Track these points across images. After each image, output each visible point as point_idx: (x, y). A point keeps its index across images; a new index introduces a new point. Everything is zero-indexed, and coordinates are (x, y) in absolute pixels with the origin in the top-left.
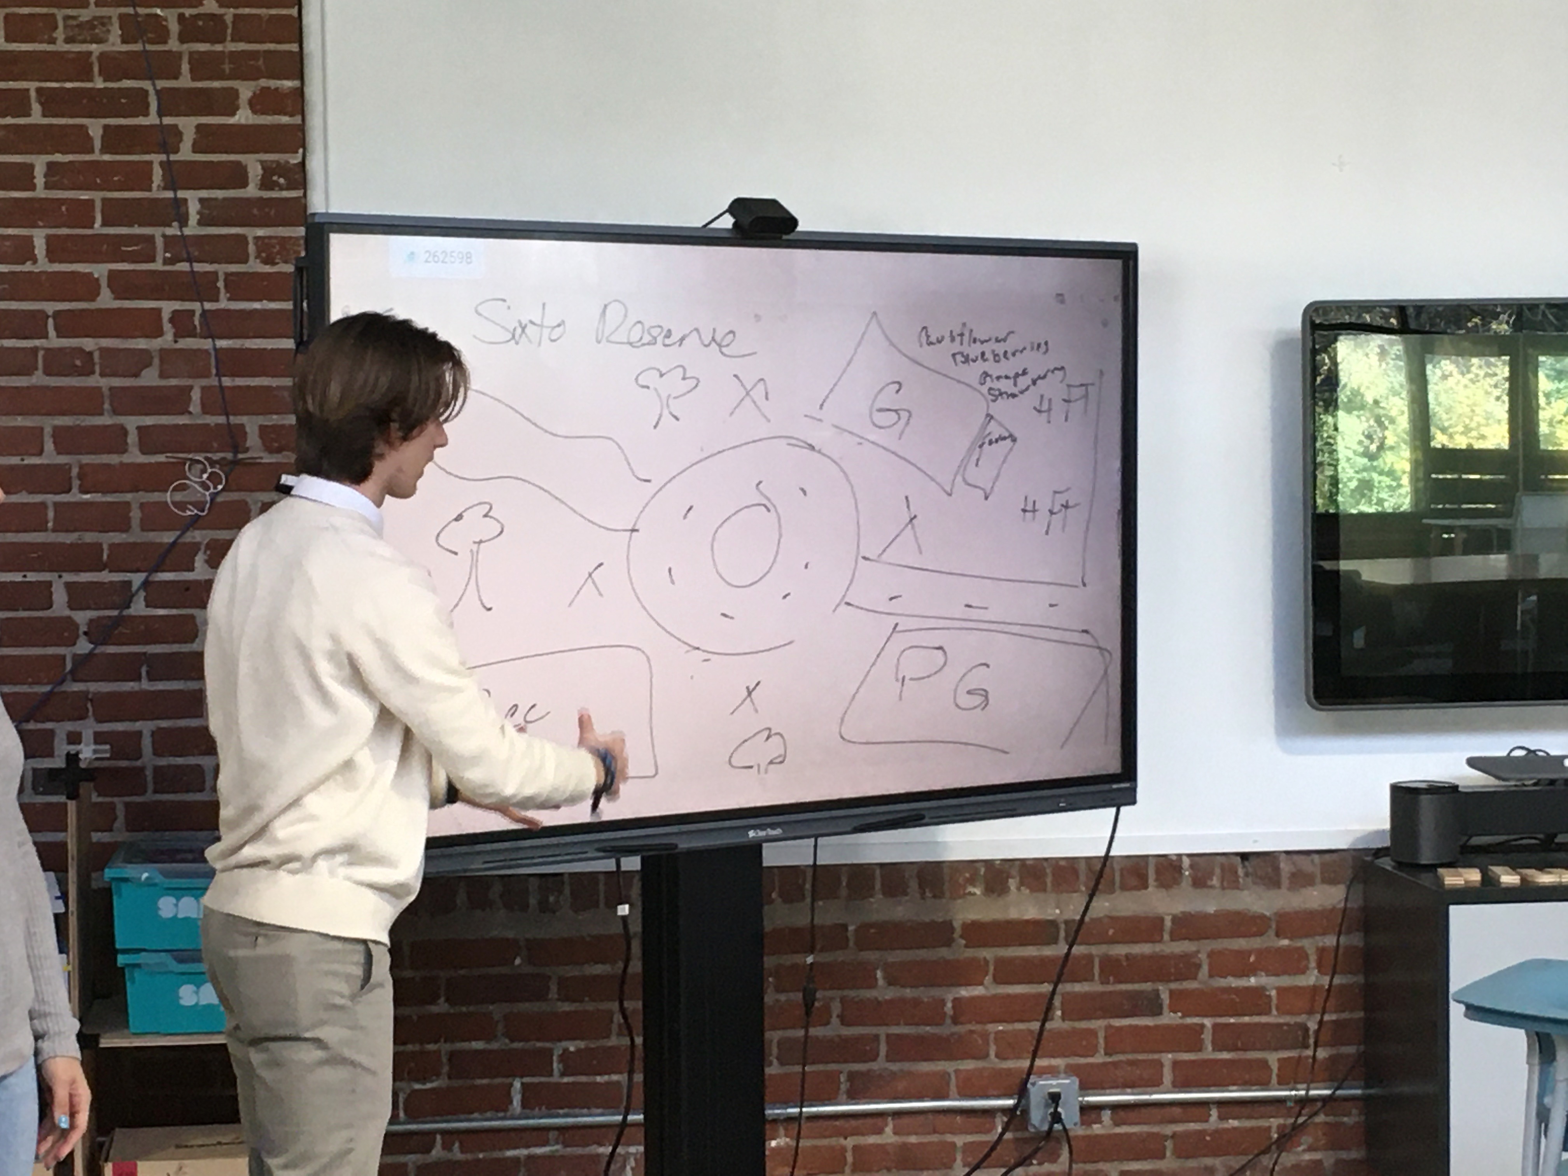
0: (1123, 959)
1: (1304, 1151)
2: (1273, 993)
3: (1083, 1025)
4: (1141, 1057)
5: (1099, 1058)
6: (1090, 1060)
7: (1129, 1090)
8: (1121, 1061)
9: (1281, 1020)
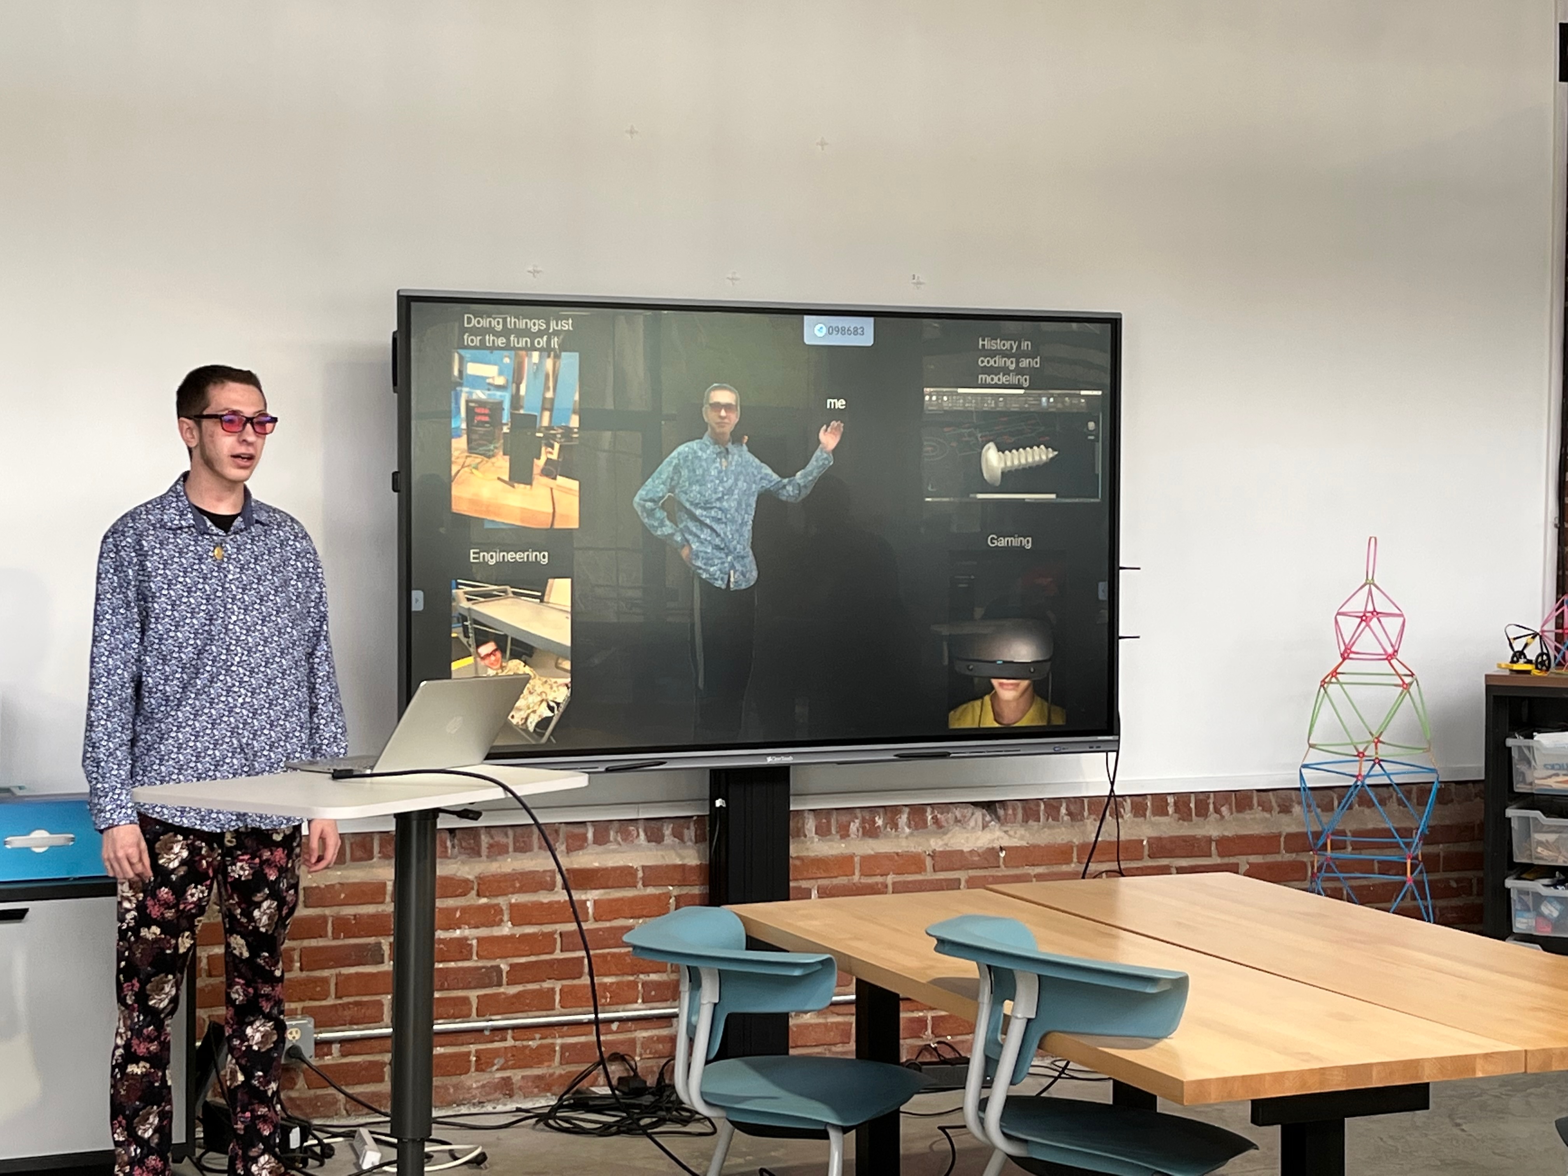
0: (352, 917)
1: (498, 1070)
2: (474, 942)
3: (318, 974)
4: (365, 999)
5: (330, 1001)
6: (324, 1003)
7: (355, 1027)
8: (349, 1003)
9: (480, 964)
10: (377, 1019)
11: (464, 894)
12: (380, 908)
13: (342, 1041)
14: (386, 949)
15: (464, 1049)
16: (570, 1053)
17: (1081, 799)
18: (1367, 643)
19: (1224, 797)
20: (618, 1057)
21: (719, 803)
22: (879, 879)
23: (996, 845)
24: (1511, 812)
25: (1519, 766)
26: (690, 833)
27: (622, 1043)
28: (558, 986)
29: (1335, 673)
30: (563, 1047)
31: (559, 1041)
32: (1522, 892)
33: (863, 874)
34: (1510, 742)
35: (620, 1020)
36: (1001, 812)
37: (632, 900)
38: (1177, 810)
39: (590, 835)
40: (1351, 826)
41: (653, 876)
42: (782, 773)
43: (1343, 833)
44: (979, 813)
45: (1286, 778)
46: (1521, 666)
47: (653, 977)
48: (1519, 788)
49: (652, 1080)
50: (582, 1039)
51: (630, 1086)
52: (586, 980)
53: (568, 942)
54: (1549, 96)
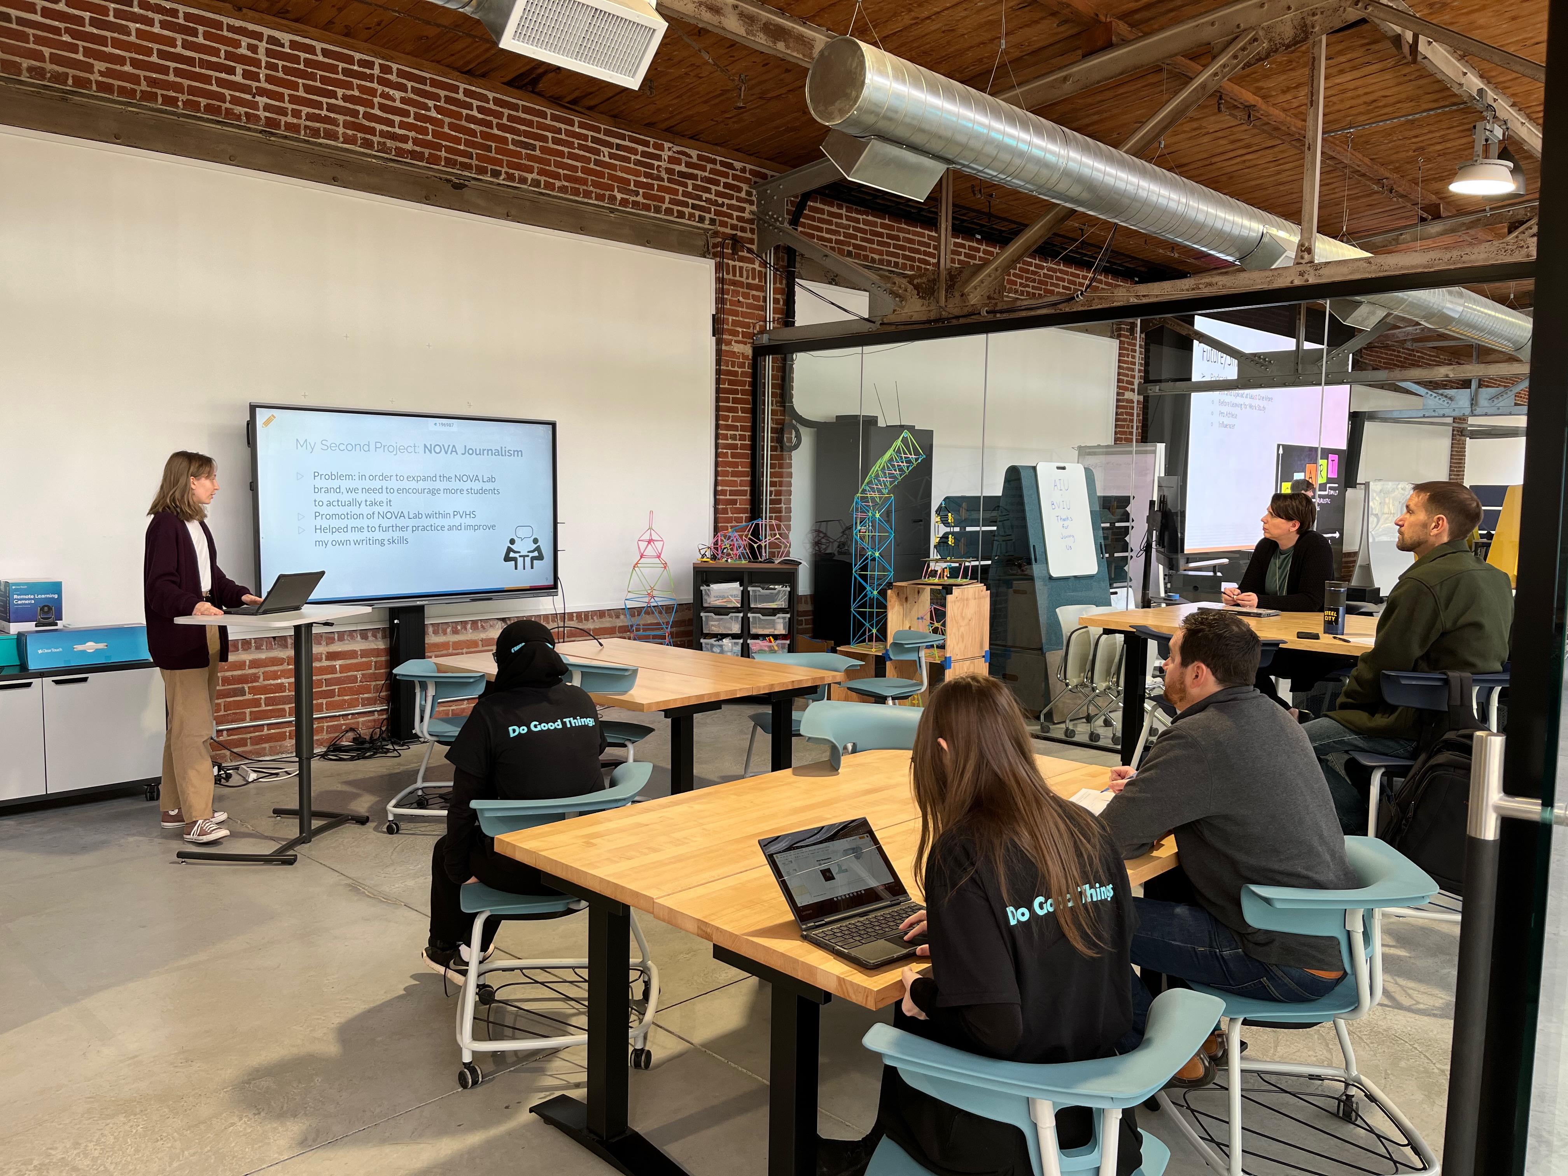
10: (243, 720)
12: (244, 672)
13: (228, 730)
14: (247, 689)
15: (283, 730)
16: (331, 729)
18: (650, 551)
19: (594, 613)
20: (352, 730)
21: (396, 621)
22: (460, 651)
24: (702, 614)
25: (705, 597)
26: (379, 635)
27: (352, 723)
28: (324, 701)
29: (637, 563)
30: (328, 727)
31: (326, 724)
32: (706, 644)
33: (454, 649)
34: (702, 588)
35: (352, 714)
37: (356, 664)
40: (642, 622)
41: (365, 653)
42: (421, 608)
43: (639, 625)
45: (619, 605)
46: (705, 559)
47: (366, 695)
48: (705, 605)
49: (368, 738)
50: (336, 723)
51: (358, 741)
52: (337, 698)
53: (329, 682)
54: (710, 342)
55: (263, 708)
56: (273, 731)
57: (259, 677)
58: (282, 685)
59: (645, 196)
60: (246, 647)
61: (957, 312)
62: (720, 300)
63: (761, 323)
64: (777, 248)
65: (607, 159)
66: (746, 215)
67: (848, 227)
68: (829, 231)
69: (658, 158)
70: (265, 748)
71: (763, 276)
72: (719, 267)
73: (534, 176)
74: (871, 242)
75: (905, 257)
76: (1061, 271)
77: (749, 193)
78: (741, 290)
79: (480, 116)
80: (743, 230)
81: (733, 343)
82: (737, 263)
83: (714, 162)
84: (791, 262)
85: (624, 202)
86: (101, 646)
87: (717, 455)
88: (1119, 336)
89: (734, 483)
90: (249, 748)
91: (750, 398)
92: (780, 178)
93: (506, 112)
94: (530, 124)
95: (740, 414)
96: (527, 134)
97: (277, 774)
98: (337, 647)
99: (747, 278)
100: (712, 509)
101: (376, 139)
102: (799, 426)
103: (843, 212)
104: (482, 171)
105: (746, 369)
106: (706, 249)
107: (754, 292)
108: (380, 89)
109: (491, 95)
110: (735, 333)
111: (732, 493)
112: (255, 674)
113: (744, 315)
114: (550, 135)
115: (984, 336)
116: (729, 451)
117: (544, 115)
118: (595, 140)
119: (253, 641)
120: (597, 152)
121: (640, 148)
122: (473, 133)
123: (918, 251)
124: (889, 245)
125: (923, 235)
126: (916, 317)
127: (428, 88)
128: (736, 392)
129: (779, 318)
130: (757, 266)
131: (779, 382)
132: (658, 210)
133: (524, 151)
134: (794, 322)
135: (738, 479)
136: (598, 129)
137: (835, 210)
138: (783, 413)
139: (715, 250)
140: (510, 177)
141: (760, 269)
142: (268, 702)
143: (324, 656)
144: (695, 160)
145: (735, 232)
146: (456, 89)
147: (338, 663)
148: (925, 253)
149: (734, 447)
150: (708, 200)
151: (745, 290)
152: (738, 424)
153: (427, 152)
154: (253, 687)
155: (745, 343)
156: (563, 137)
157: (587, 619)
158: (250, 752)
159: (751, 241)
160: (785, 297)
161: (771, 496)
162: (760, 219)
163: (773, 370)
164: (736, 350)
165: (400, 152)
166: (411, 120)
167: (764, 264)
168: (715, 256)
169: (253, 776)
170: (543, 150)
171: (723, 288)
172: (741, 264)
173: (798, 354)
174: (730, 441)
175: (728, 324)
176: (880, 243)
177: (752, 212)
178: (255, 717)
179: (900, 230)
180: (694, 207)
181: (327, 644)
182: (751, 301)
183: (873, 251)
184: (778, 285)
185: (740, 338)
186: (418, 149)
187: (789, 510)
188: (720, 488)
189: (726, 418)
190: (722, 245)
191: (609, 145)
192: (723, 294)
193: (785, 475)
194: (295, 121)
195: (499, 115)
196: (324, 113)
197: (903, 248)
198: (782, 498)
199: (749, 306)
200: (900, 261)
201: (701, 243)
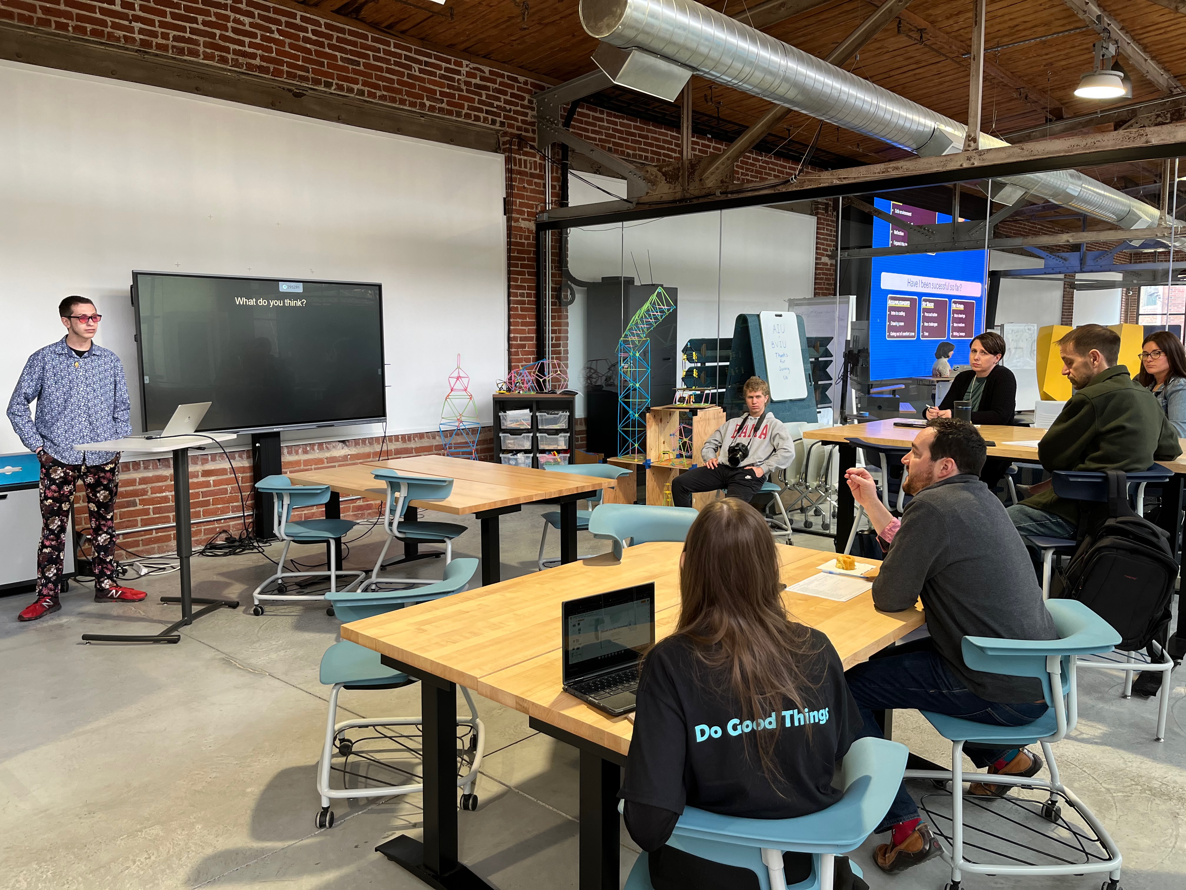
10: (136, 526)
11: (166, 481)
12: (135, 487)
13: (123, 534)
14: (138, 501)
15: (169, 533)
16: (207, 531)
17: (372, 438)
18: (458, 386)
19: (416, 435)
20: (225, 531)
21: (257, 445)
22: (309, 467)
23: (347, 454)
24: (501, 435)
25: (502, 421)
26: (245, 456)
27: (225, 526)
28: (201, 509)
29: (448, 396)
30: (205, 529)
31: (202, 528)
32: (504, 458)
33: (304, 466)
34: (500, 414)
35: (224, 519)
36: (347, 444)
37: (226, 479)
38: (402, 440)
39: (210, 458)
40: (453, 442)
41: (233, 470)
42: (278, 434)
43: (451, 444)
44: (341, 444)
45: (435, 428)
46: (502, 392)
47: (235, 504)
48: (503, 427)
49: (237, 538)
50: (211, 526)
51: (230, 540)
52: (211, 507)
53: (204, 494)
54: (501, 220)
55: (152, 515)
56: (160, 534)
57: (148, 492)
58: (166, 497)
59: (448, 103)
60: (136, 467)
61: (697, 193)
62: (509, 187)
63: (542, 204)
64: (553, 145)
65: (417, 73)
66: (528, 119)
67: (608, 128)
68: (594, 132)
69: (458, 73)
70: (154, 548)
71: (542, 167)
72: (508, 161)
73: (359, 86)
74: (627, 140)
75: (653, 152)
76: (772, 163)
77: (530, 102)
78: (526, 178)
79: (314, 38)
80: (526, 130)
81: (520, 220)
82: (522, 157)
83: (502, 76)
84: (565, 157)
85: (432, 108)
86: (17, 469)
87: (509, 309)
88: (816, 214)
89: (522, 332)
90: (141, 548)
91: (535, 264)
92: (554, 90)
93: (335, 34)
94: (354, 44)
95: (527, 276)
96: (352, 53)
97: (164, 569)
98: (210, 466)
99: (531, 169)
100: (507, 352)
101: (230, 56)
102: (573, 285)
103: (605, 116)
104: (317, 82)
105: (531, 241)
106: (497, 146)
107: (536, 180)
108: (233, 15)
109: (322, 21)
110: (522, 213)
111: (522, 339)
112: (143, 489)
113: (529, 198)
114: (371, 53)
115: (719, 211)
116: (519, 306)
117: (366, 37)
118: (407, 58)
119: (142, 463)
120: (409, 68)
121: (444, 65)
122: (309, 51)
123: (663, 148)
124: (640, 143)
125: (666, 135)
126: (665, 198)
127: (271, 15)
128: (523, 259)
129: (556, 201)
130: (537, 159)
131: (557, 251)
132: (459, 115)
133: (350, 67)
134: (568, 204)
135: (526, 328)
136: (409, 50)
137: (598, 115)
138: (561, 276)
139: (505, 147)
140: (340, 88)
141: (540, 161)
142: (156, 511)
143: (200, 474)
144: (487, 74)
145: (520, 132)
146: (294, 16)
147: (211, 479)
148: (669, 149)
149: (523, 302)
150: (498, 107)
151: (529, 178)
152: (526, 285)
153: (272, 67)
154: (143, 499)
155: (530, 220)
156: (382, 55)
157: (409, 440)
158: (142, 551)
159: (533, 140)
160: (560, 184)
161: (552, 341)
162: (539, 122)
163: (552, 242)
164: (522, 226)
165: (250, 67)
166: (258, 41)
167: (543, 158)
168: (504, 151)
169: (144, 571)
170: (366, 65)
171: (511, 177)
172: (526, 158)
173: (572, 229)
174: (519, 298)
175: (516, 206)
176: (633, 141)
177: (533, 116)
178: (145, 523)
179: (649, 131)
180: (487, 112)
181: (202, 464)
182: (534, 187)
183: (628, 147)
184: (555, 174)
185: (526, 216)
186: (264, 64)
187: (566, 352)
188: (512, 335)
189: (516, 280)
190: (510, 143)
191: (419, 62)
192: (511, 181)
193: (563, 324)
194: (164, 42)
195: (330, 37)
196: (187, 35)
197: (651, 145)
198: (561, 342)
199: (532, 191)
200: (649, 155)
201: (493, 141)
